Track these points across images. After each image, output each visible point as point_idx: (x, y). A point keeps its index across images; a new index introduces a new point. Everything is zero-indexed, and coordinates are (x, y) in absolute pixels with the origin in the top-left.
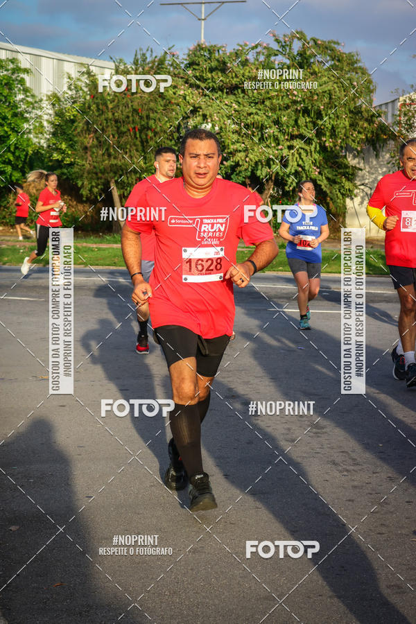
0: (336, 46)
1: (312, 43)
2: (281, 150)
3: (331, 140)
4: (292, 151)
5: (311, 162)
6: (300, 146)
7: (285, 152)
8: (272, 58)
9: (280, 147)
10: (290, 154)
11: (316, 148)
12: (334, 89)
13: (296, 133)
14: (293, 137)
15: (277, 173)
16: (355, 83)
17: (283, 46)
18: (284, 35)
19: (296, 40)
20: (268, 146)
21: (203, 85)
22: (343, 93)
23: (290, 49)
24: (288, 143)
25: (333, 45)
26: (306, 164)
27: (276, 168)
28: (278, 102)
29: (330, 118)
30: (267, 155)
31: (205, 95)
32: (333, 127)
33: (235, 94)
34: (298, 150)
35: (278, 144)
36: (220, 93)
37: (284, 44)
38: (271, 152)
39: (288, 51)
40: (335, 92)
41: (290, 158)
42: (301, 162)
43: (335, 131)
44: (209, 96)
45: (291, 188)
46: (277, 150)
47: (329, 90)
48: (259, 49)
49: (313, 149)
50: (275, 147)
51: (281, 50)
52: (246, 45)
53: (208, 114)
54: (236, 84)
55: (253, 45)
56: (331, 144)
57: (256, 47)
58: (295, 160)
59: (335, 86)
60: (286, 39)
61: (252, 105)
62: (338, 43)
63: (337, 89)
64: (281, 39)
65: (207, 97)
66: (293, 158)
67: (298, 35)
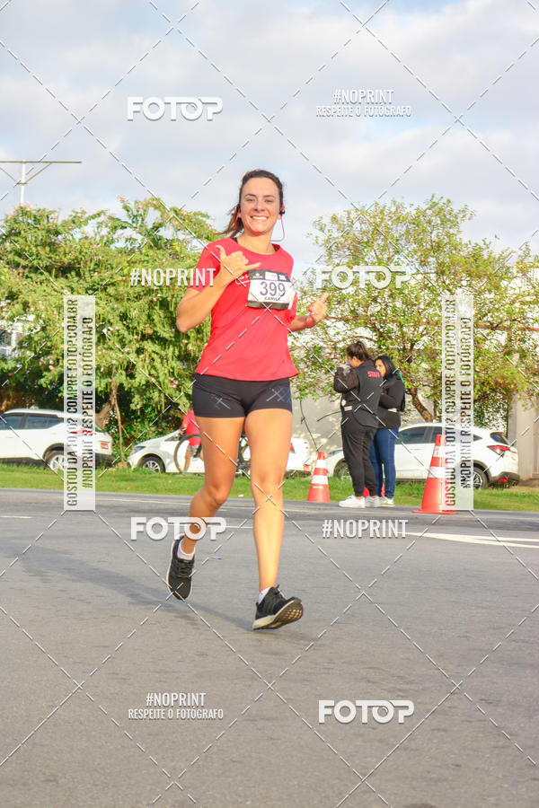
0: (204, 219)
1: (172, 214)
2: (128, 353)
3: (195, 343)
4: (141, 356)
5: (166, 371)
6: (154, 349)
7: (133, 358)
8: (119, 232)
9: (126, 350)
10: (140, 360)
11: (174, 353)
13: (149, 331)
14: (144, 337)
15: (121, 386)
17: (135, 216)
18: (136, 202)
19: (151, 209)
20: (110, 348)
21: (23, 262)
23: (143, 220)
24: (138, 346)
25: (200, 218)
26: (160, 375)
27: (120, 378)
28: (126, 289)
30: (108, 359)
31: (27, 277)
33: (67, 277)
34: (150, 356)
35: (124, 346)
36: (46, 274)
37: (135, 213)
38: (114, 355)
39: (140, 223)
41: (140, 364)
42: (153, 372)
44: (31, 278)
45: (139, 407)
46: (123, 353)
48: (102, 218)
49: (170, 354)
50: (119, 349)
51: (130, 222)
52: (84, 212)
53: (30, 301)
54: (69, 263)
55: (95, 212)
56: (195, 349)
57: (99, 215)
58: (146, 367)
60: (139, 206)
61: (90, 292)
62: (206, 216)
64: (132, 206)
65: (29, 280)
66: (142, 365)
67: (155, 202)
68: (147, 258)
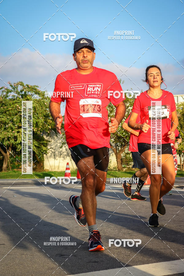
0: (37, 88)
1: (26, 87)
2: (14, 133)
3: (36, 128)
4: (19, 134)
7: (16, 134)
8: (9, 93)
9: (13, 132)
10: (18, 135)
12: (37, 106)
13: (20, 125)
14: (19, 127)
15: (13, 144)
16: (46, 103)
18: (14, 84)
19: (19, 85)
20: (8, 132)
22: (41, 108)
23: (17, 89)
24: (17, 130)
25: (35, 87)
27: (12, 141)
28: (12, 112)
29: (35, 119)
32: (37, 123)
34: (21, 133)
35: (13, 131)
37: (14, 87)
38: (9, 134)
39: (16, 90)
40: (37, 107)
43: (37, 124)
45: (19, 150)
46: (12, 133)
47: (34, 107)
48: (3, 89)
50: (11, 132)
51: (13, 90)
56: (36, 130)
58: (20, 137)
59: (37, 104)
60: (15, 85)
62: (38, 87)
63: (38, 106)
66: (19, 137)
67: (20, 83)
68: (19, 102)
